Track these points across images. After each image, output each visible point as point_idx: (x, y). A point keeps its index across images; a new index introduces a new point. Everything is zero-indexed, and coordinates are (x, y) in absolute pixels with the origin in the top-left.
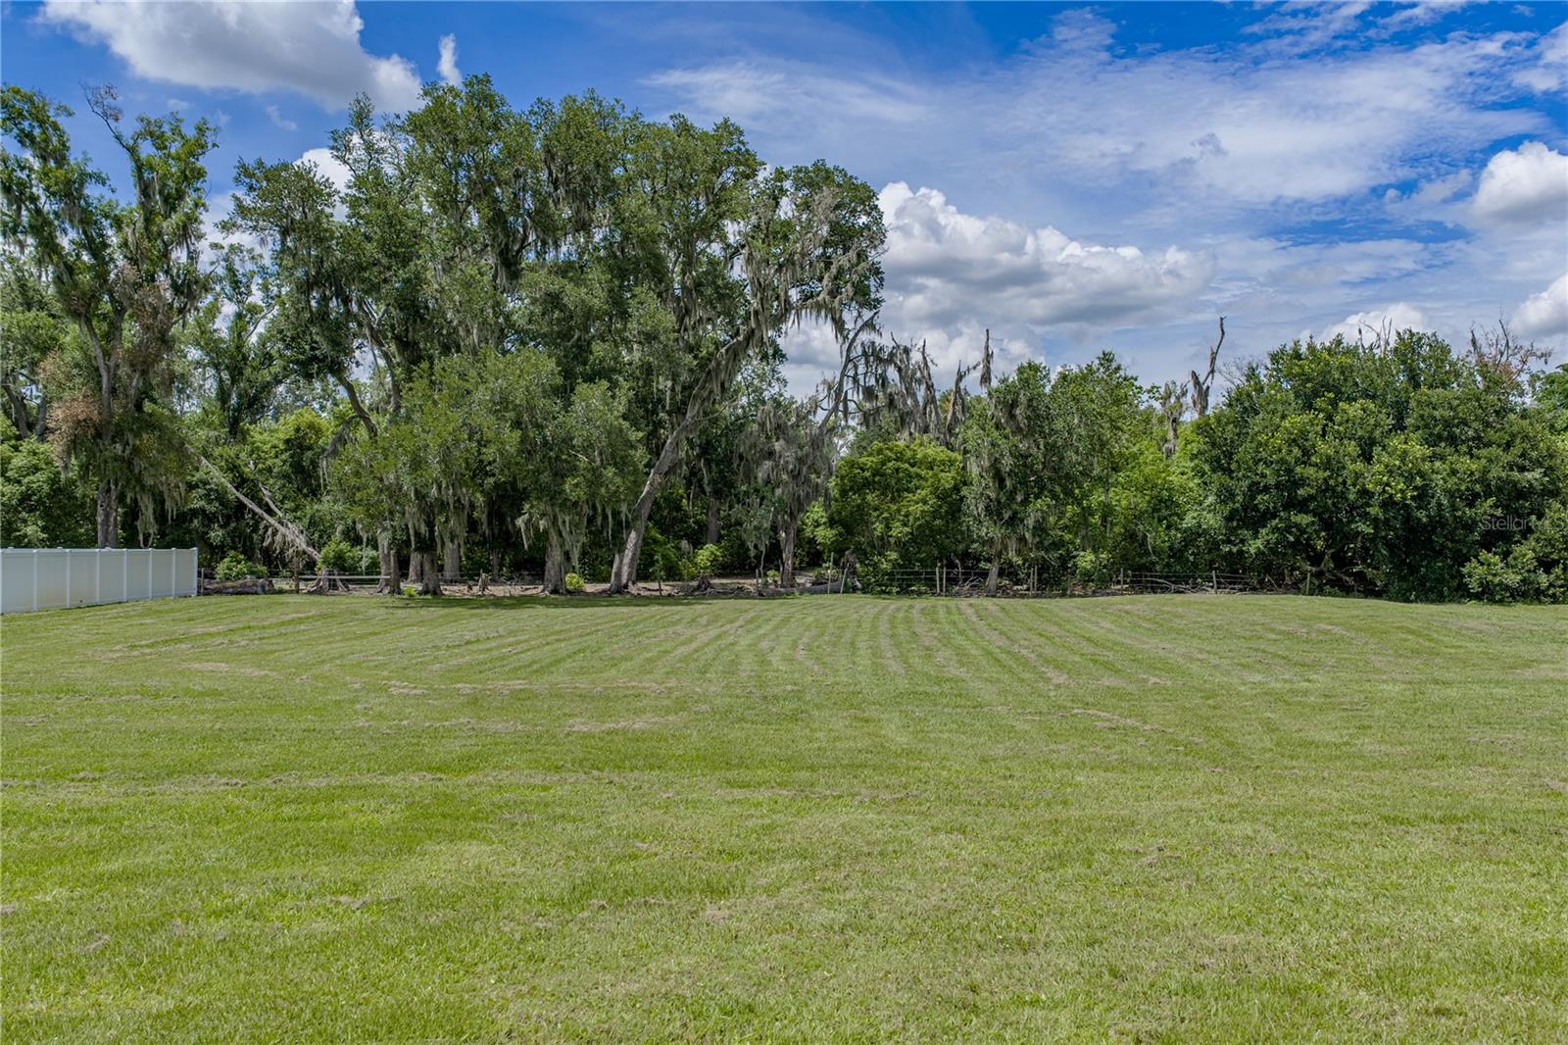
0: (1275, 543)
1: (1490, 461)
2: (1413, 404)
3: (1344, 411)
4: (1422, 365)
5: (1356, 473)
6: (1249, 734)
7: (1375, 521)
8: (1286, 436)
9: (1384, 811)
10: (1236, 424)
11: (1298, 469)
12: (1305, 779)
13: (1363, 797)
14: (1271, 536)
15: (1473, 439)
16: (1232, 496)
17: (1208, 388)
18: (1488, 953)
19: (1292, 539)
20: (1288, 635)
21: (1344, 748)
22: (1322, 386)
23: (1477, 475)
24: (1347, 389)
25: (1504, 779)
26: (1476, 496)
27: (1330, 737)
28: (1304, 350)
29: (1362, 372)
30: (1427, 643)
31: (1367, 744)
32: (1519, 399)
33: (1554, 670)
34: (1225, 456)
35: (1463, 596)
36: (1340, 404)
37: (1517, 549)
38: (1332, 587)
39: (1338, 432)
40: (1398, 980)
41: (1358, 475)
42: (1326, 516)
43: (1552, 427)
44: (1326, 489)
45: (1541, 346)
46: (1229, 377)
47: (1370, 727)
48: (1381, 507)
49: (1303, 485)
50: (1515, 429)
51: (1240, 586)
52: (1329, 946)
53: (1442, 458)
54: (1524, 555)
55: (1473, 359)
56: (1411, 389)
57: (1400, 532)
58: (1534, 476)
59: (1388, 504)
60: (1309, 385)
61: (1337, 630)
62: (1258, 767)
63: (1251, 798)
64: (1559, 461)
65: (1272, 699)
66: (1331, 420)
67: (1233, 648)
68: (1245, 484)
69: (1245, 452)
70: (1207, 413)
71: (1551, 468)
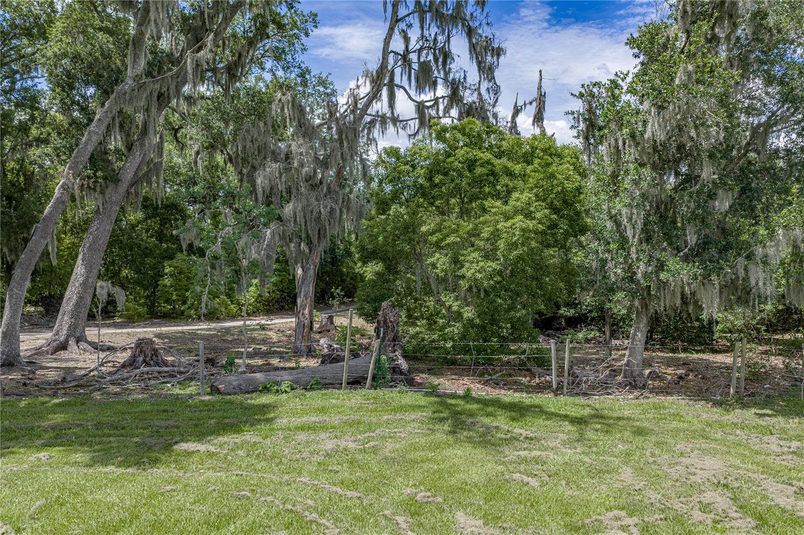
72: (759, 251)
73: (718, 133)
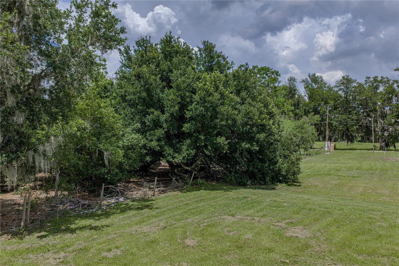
72: (41, 148)
73: (16, 79)
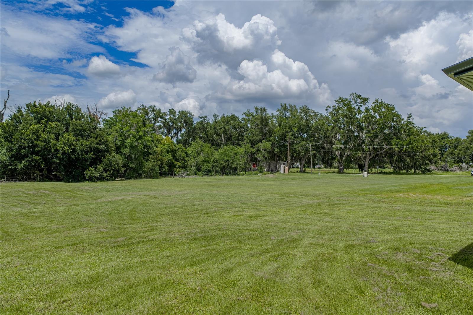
0: (27, 165)
1: (92, 142)
2: (71, 124)
3: (50, 125)
4: (73, 113)
5: (54, 144)
6: (13, 228)
7: (60, 159)
8: (31, 131)
9: (55, 245)
10: (14, 126)
11: (35, 142)
12: (31, 240)
13: (50, 242)
14: (26, 163)
15: (87, 136)
16: (12, 150)
17: (3, 113)
18: (79, 281)
19: (33, 164)
20: (30, 195)
21: (45, 228)
22: (43, 117)
23: (88, 146)
24: (51, 118)
25: (90, 230)
26: (88, 152)
27: (41, 225)
28: (37, 104)
29: (56, 113)
30: (73, 194)
31: (53, 226)
32: (99, 126)
33: (105, 199)
34: (10, 137)
35: (84, 180)
36: (49, 122)
37: (99, 167)
38: (46, 179)
39: (48, 131)
40: (52, 296)
41: (54, 145)
42: (44, 157)
43: (107, 134)
44: (45, 148)
45: (105, 112)
46: (12, 110)
47: (54, 221)
48: (61, 154)
49: (37, 147)
50: (98, 133)
51: (15, 180)
52: (32, 291)
53: (79, 141)
54: (100, 168)
55: (88, 113)
56: (70, 120)
57: (67, 162)
58: (103, 146)
59: (64, 153)
60: (39, 116)
61: (46, 192)
62: (15, 238)
63: (11, 249)
64: (109, 143)
65: (23, 216)
66: (46, 127)
67: (11, 200)
68: (17, 146)
69: (17, 135)
70: (3, 122)
71: (107, 145)
